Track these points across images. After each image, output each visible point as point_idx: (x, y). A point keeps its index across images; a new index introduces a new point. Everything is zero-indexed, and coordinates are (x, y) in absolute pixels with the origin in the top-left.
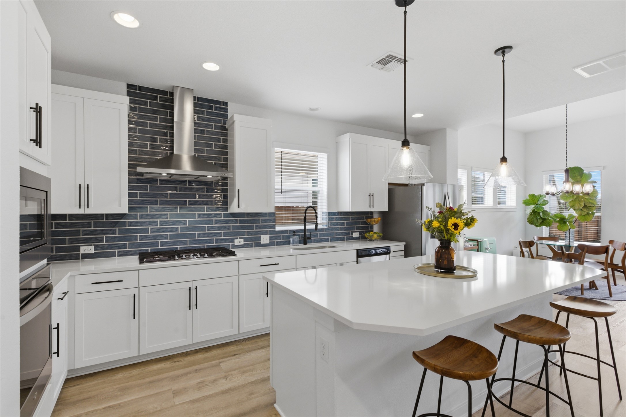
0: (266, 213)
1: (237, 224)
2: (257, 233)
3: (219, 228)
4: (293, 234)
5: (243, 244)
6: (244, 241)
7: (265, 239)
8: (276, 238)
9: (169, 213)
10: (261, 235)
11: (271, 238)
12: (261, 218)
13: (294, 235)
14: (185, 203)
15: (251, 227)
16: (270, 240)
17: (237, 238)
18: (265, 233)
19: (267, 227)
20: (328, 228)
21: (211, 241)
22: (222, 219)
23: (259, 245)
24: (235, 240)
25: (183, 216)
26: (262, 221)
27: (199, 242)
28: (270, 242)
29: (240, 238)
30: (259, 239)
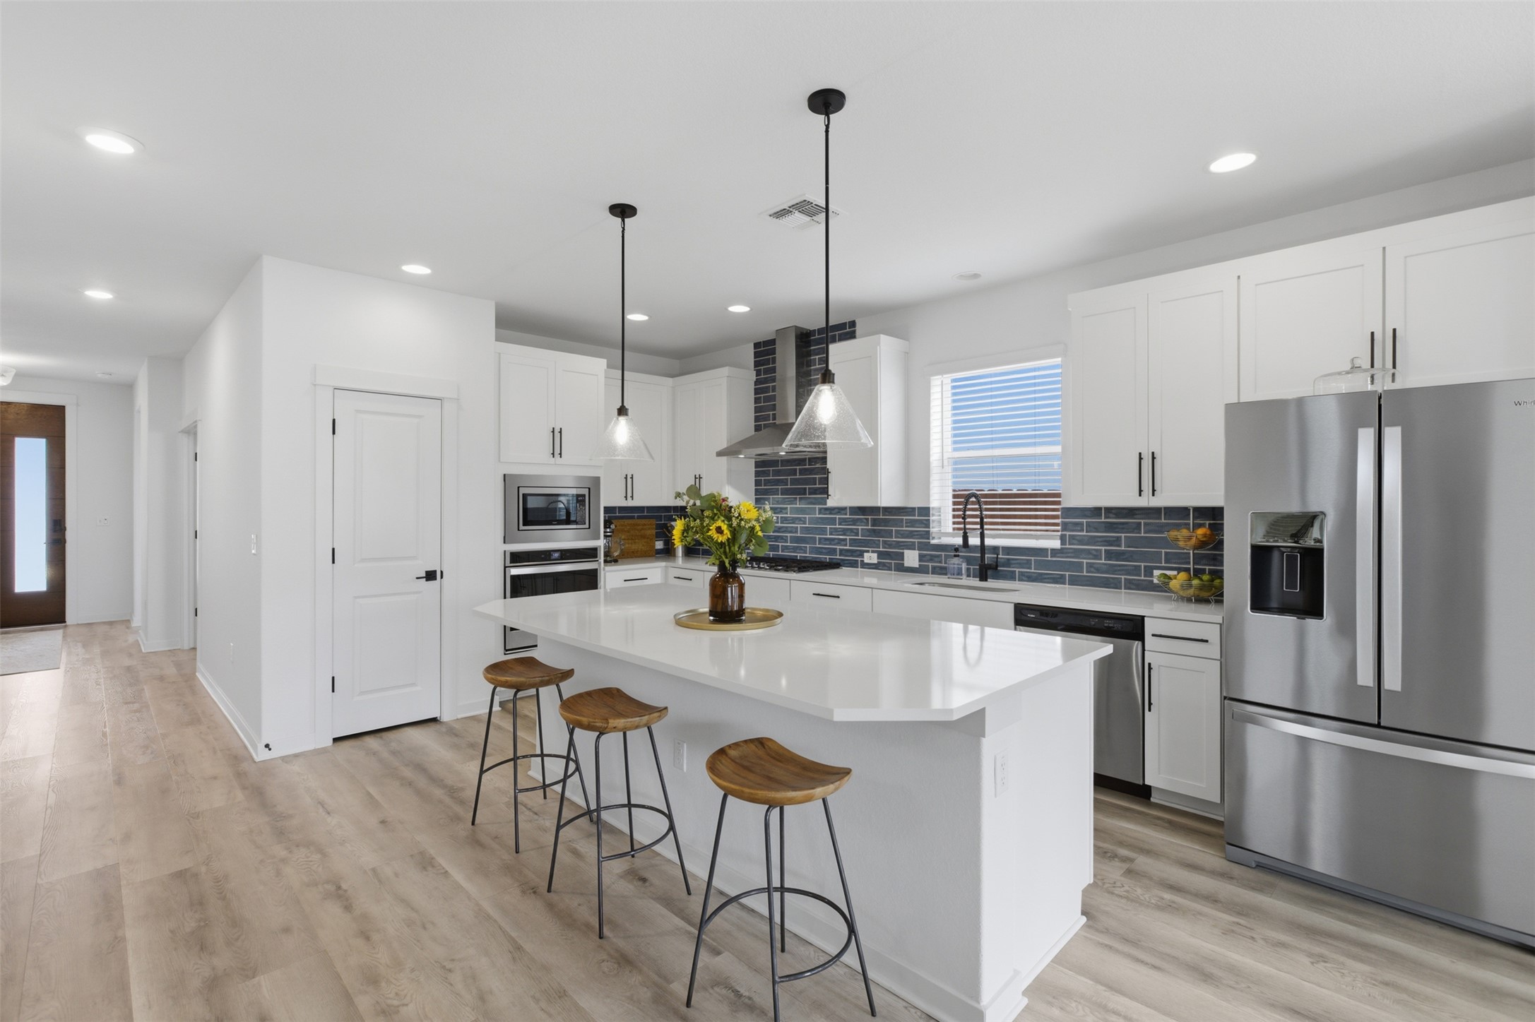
0: (913, 509)
1: (868, 526)
2: (898, 545)
3: (844, 532)
4: (953, 554)
5: (876, 562)
6: (878, 558)
7: (912, 558)
8: (932, 558)
9: (789, 506)
10: (903, 549)
11: (921, 558)
12: (905, 518)
13: (955, 556)
14: (803, 492)
15: (890, 534)
16: (920, 561)
17: (868, 551)
18: (911, 547)
19: (915, 535)
20: (1061, 548)
21: (833, 551)
22: (848, 516)
23: (902, 569)
24: (865, 554)
25: (802, 511)
26: (906, 523)
27: (819, 551)
28: (920, 565)
29: (873, 552)
30: (901, 556)
